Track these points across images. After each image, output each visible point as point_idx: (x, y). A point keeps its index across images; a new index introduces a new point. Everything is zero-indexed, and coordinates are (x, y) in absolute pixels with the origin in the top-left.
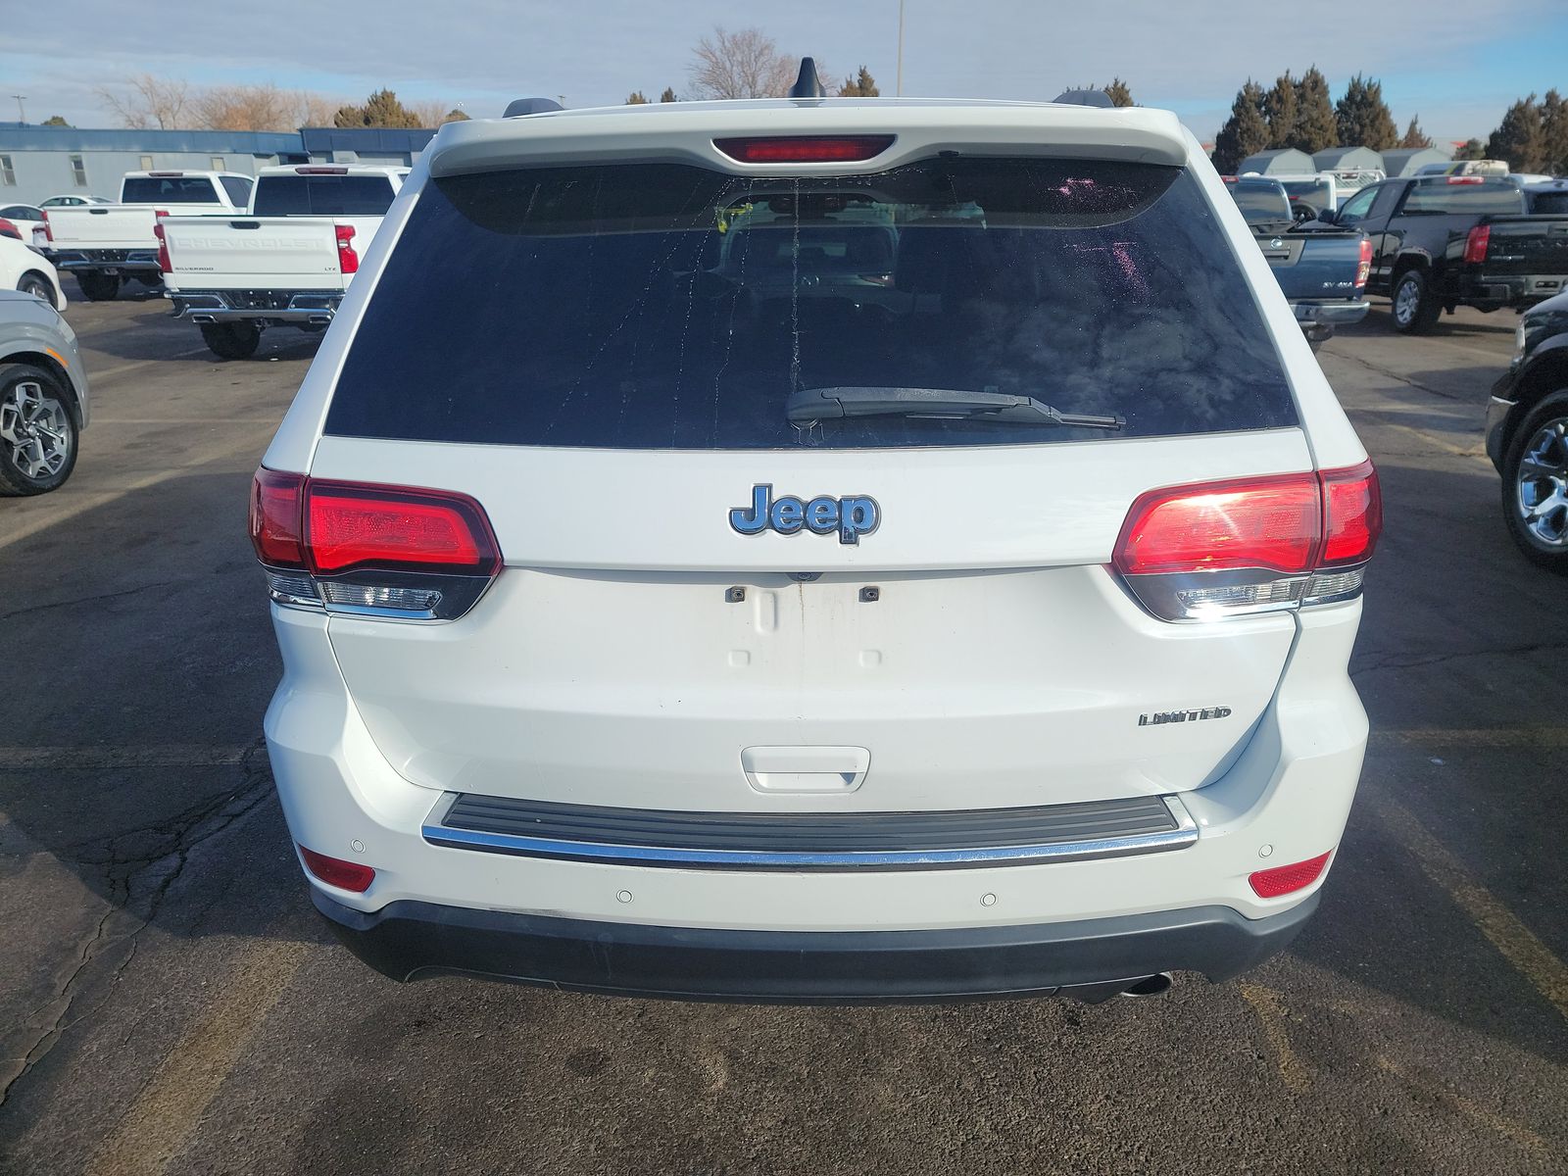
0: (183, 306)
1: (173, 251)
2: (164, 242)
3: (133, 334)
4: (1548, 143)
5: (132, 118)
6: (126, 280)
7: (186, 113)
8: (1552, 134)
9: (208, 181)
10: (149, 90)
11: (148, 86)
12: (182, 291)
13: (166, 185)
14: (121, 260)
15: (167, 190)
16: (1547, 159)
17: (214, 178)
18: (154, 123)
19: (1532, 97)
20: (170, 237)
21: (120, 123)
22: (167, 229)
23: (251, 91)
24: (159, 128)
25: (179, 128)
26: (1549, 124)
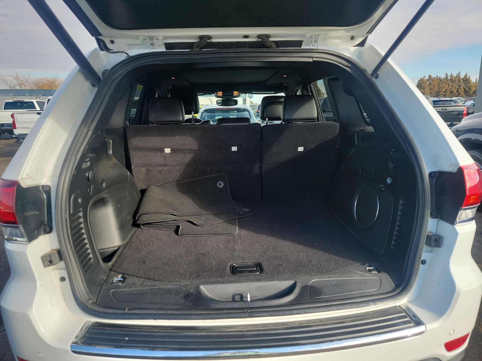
0: (19, 139)
1: (17, 122)
2: (14, 119)
3: (3, 149)
4: (430, 89)
5: (11, 87)
6: (3, 133)
7: (29, 85)
8: (431, 87)
9: (32, 102)
10: (17, 78)
11: (17, 77)
12: (19, 135)
13: (19, 104)
14: (2, 127)
15: (19, 105)
16: (431, 93)
17: (34, 101)
18: (18, 88)
19: (425, 77)
20: (16, 118)
21: (8, 88)
22: (15, 115)
23: (50, 78)
24: (20, 89)
25: (26, 89)
26: (430, 84)
